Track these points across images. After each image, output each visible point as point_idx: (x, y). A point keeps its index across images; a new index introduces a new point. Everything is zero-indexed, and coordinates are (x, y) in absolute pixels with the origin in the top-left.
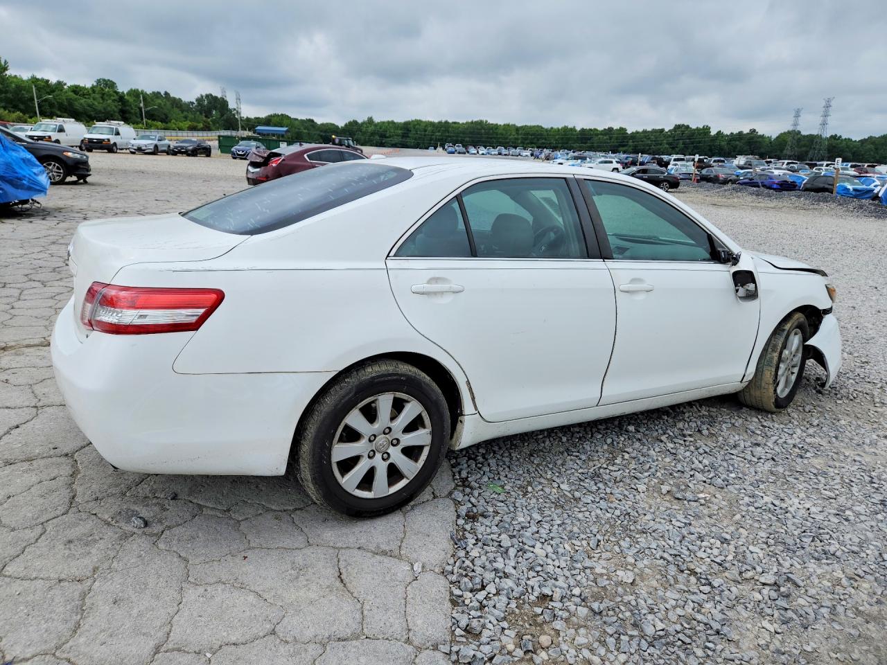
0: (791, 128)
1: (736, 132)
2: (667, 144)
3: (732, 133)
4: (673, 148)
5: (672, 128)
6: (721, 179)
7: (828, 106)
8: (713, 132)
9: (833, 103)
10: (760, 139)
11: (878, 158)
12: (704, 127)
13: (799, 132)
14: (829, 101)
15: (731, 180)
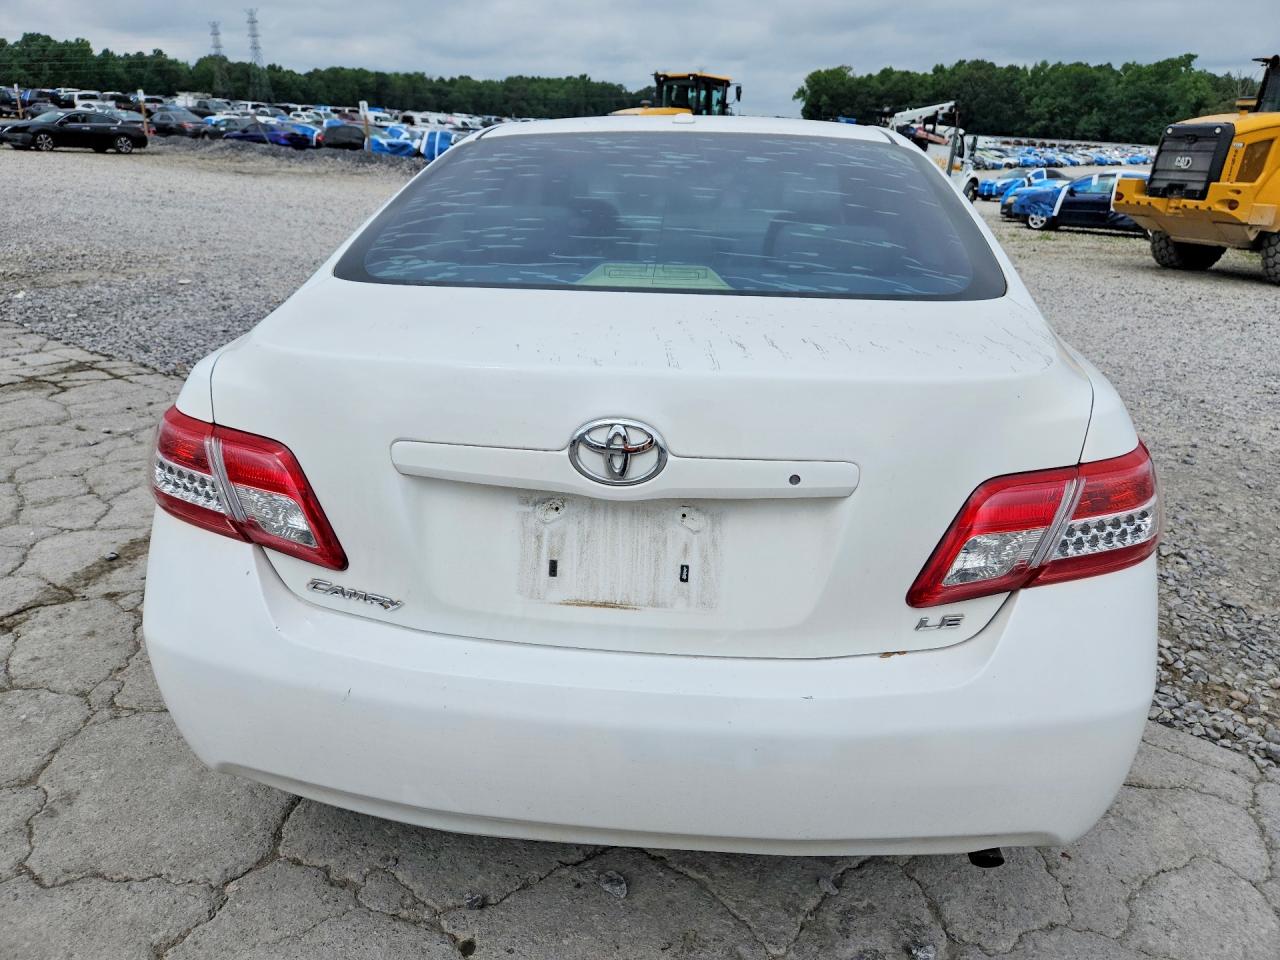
0: (213, 52)
1: (132, 52)
2: (21, 67)
3: (127, 55)
4: (35, 76)
5: (19, 38)
6: (188, 130)
7: (253, 22)
8: (97, 51)
9: (257, 17)
10: (172, 67)
11: (332, 99)
12: (77, 40)
13: (224, 59)
14: (251, 14)
15: (206, 133)
